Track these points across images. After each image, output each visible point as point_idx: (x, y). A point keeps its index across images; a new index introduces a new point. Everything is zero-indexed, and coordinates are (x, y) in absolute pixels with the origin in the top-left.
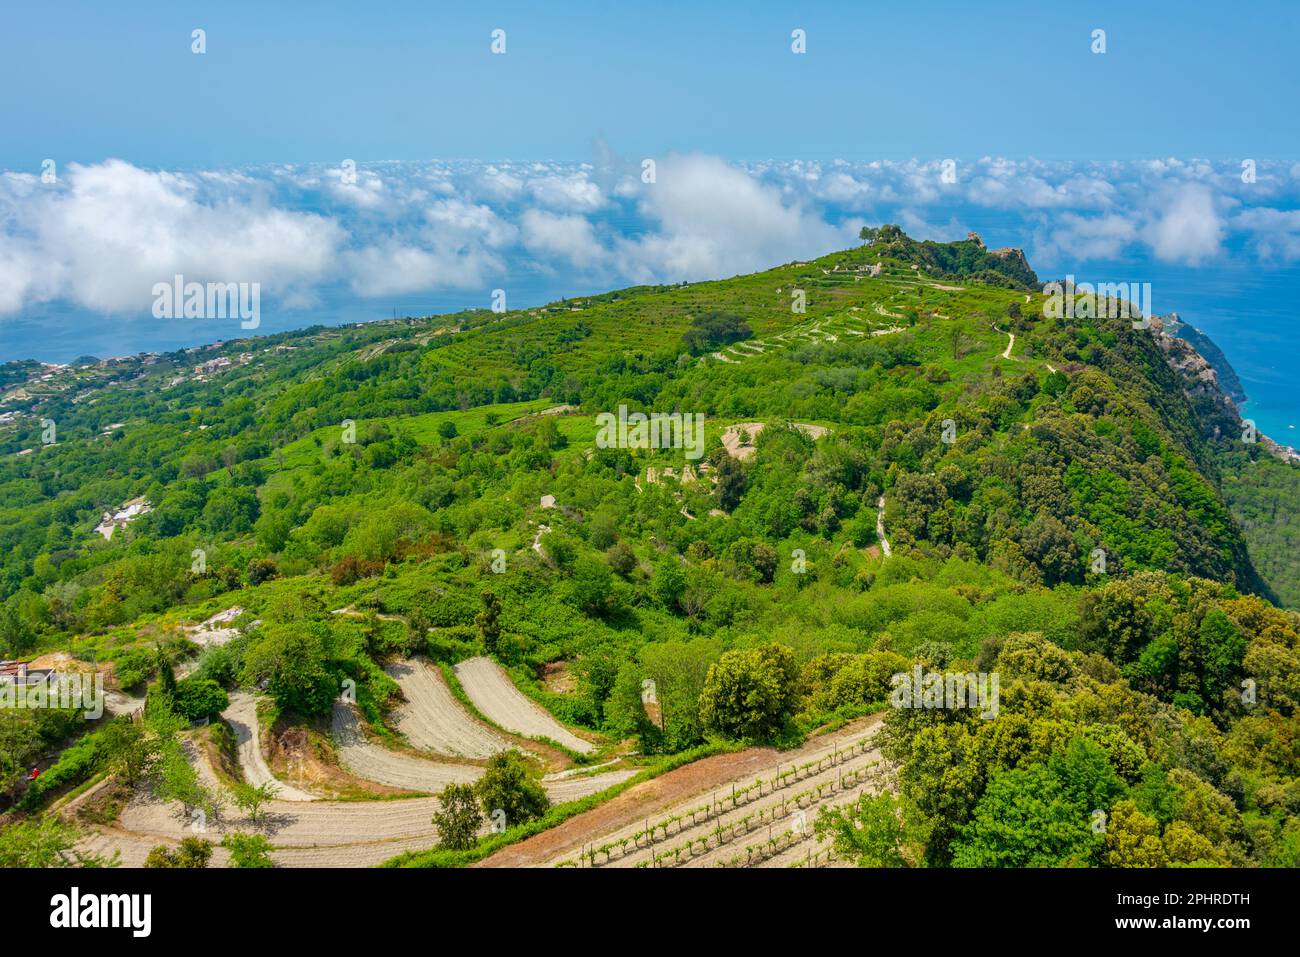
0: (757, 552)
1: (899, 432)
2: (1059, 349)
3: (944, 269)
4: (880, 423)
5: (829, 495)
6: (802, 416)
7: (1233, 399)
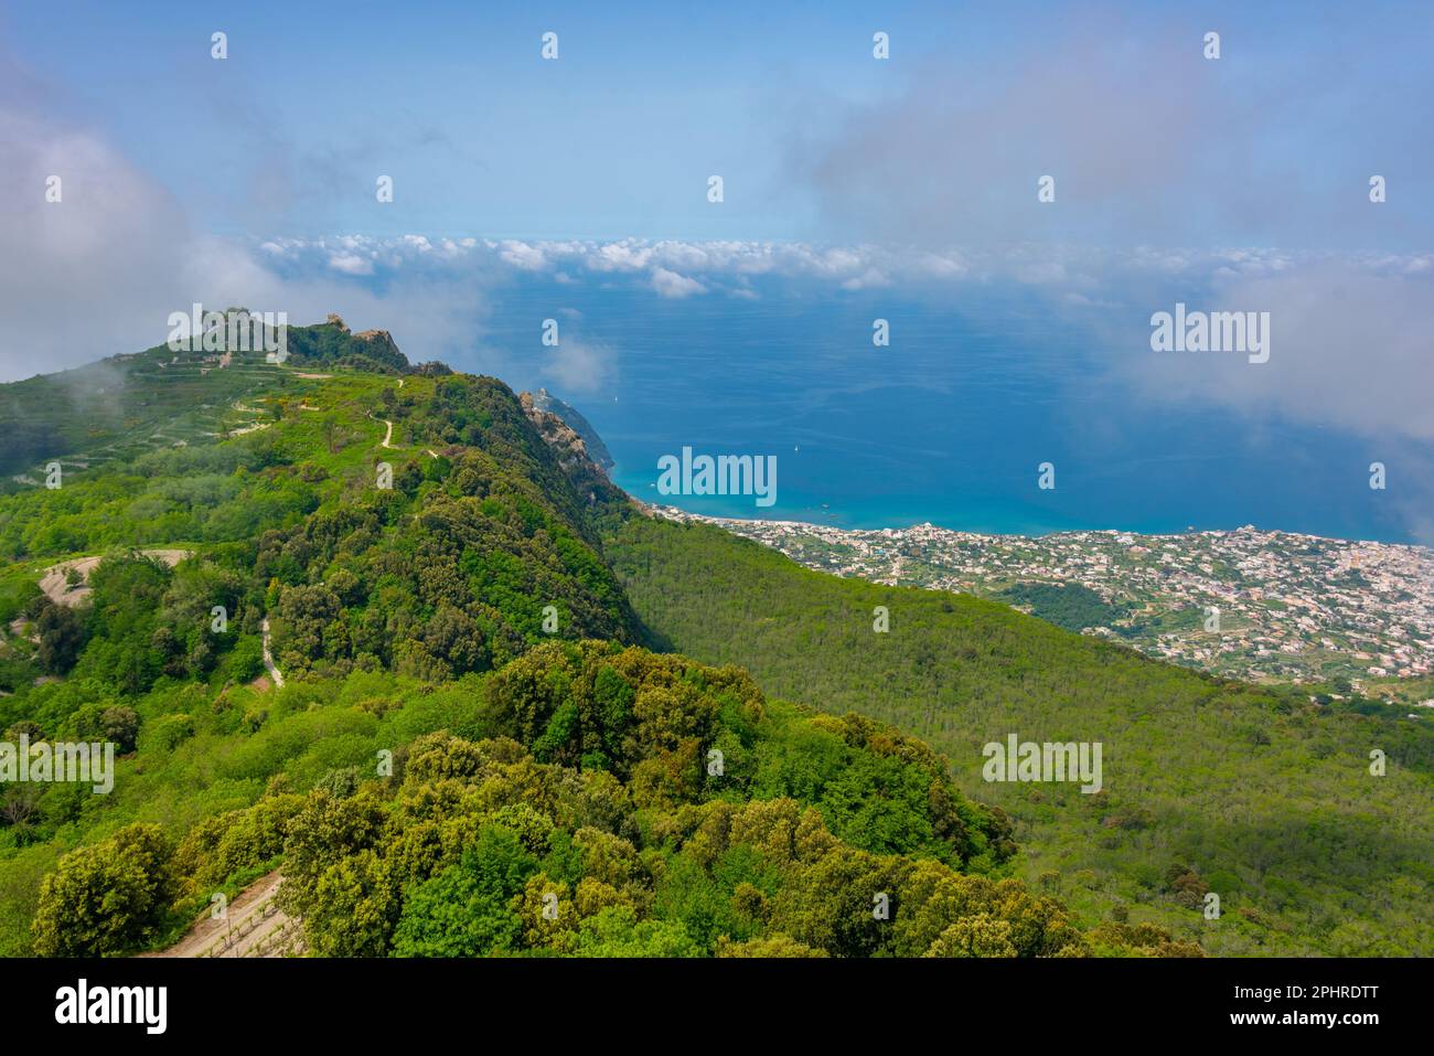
0: (109, 718)
1: (277, 542)
2: (439, 433)
3: (306, 355)
4: (253, 535)
5: (199, 629)
6: (153, 540)
7: (602, 466)
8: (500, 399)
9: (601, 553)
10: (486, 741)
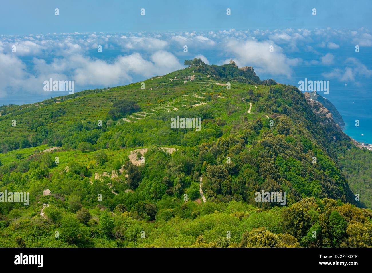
0: (147, 207)
1: (206, 148)
2: (270, 108)
3: (221, 77)
4: (198, 144)
5: (178, 178)
6: (165, 144)
8: (296, 95)
9: (337, 162)
10: (280, 234)
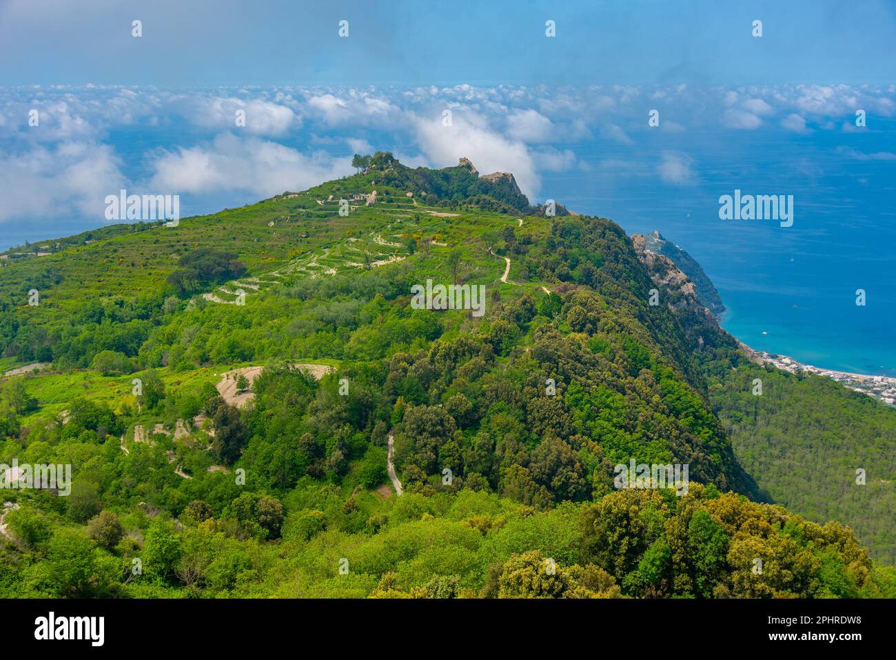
0: (261, 507)
1: (404, 364)
2: (553, 270)
3: (439, 195)
4: (385, 356)
5: (336, 437)
7: (712, 310)
8: (612, 240)
9: (706, 398)
10: (576, 567)
